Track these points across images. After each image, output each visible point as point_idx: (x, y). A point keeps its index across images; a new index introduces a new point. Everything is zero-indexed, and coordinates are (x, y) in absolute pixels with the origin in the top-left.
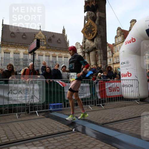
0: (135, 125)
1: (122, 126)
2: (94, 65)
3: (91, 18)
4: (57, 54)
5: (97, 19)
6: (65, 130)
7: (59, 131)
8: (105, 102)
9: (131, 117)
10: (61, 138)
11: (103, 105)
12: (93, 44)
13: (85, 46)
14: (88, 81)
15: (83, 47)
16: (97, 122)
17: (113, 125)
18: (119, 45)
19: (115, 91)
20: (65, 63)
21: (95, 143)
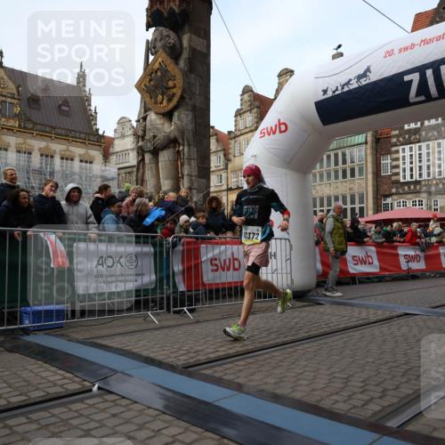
0: (274, 368)
1: (240, 371)
2: (170, 191)
3: (167, 49)
4: (57, 147)
5: (185, 55)
6: (67, 389)
7: (48, 394)
8: (197, 301)
9: (266, 344)
10: (54, 415)
11: (191, 311)
12: (168, 129)
13: (145, 131)
14: (148, 237)
15: (140, 133)
16: (169, 360)
17: (216, 369)
18: (246, 136)
19: (228, 269)
20: (81, 178)
21: (157, 425)
